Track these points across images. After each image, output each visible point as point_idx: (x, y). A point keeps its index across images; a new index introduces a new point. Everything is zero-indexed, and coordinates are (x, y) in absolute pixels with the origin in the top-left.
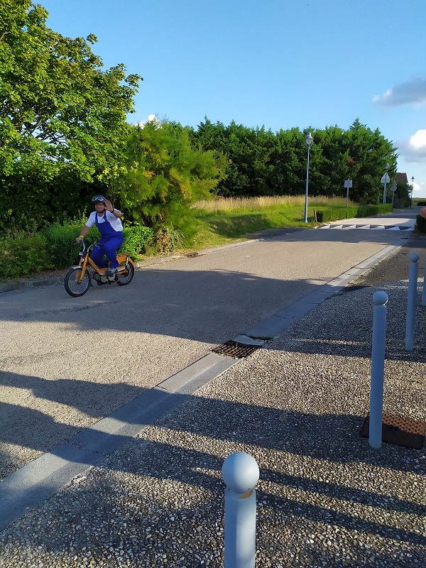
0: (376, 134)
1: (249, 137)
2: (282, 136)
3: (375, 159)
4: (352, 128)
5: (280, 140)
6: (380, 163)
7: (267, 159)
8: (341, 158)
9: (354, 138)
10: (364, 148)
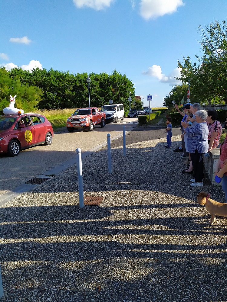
0: (124, 77)
1: (61, 77)
2: (78, 77)
3: (124, 89)
4: (113, 74)
5: (78, 79)
6: (127, 91)
7: (71, 88)
8: (109, 89)
9: (114, 79)
10: (119, 84)
